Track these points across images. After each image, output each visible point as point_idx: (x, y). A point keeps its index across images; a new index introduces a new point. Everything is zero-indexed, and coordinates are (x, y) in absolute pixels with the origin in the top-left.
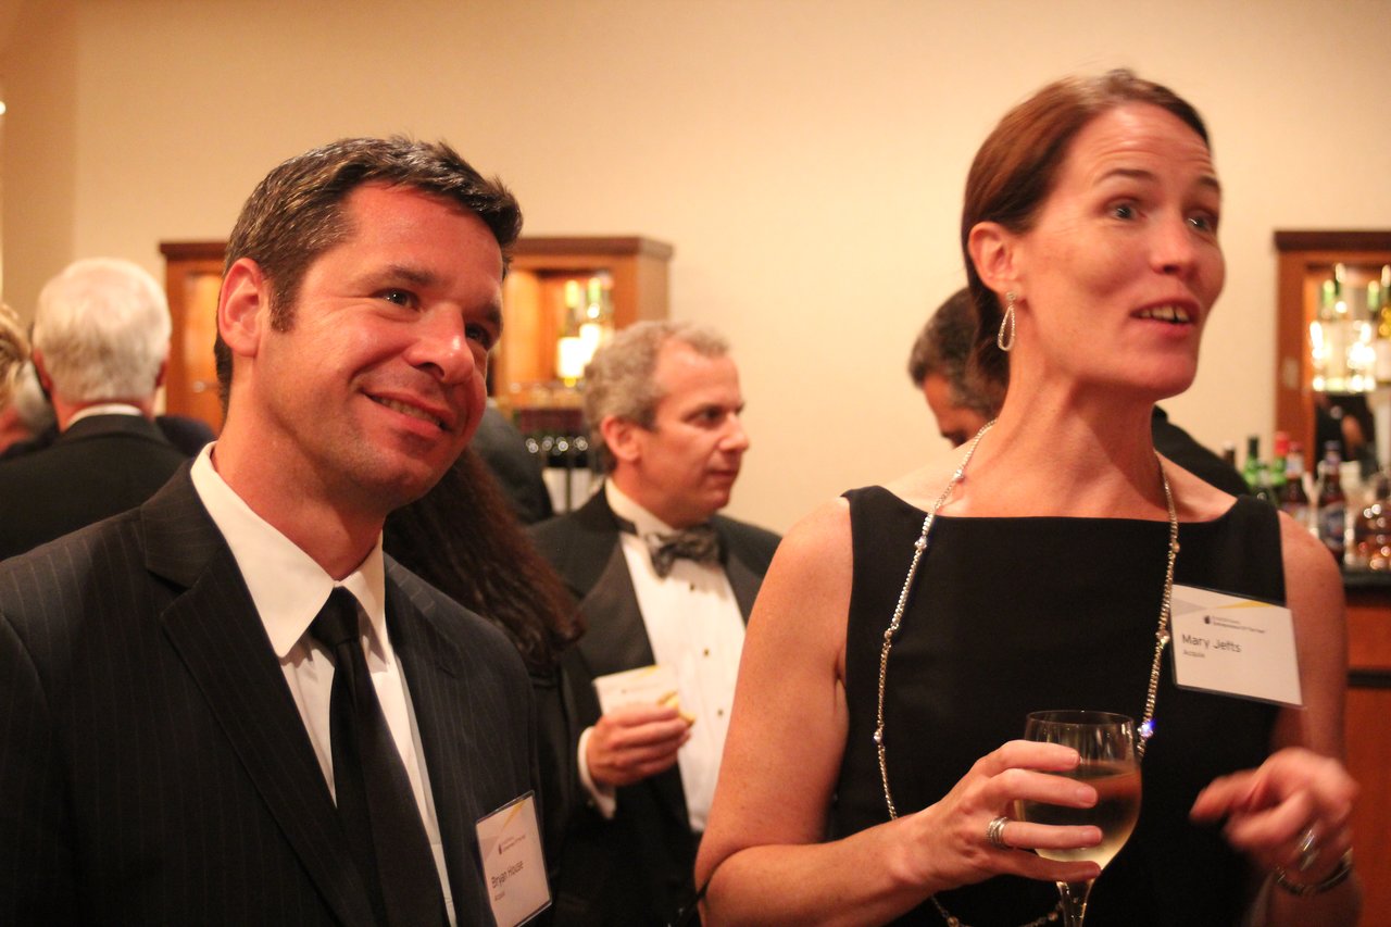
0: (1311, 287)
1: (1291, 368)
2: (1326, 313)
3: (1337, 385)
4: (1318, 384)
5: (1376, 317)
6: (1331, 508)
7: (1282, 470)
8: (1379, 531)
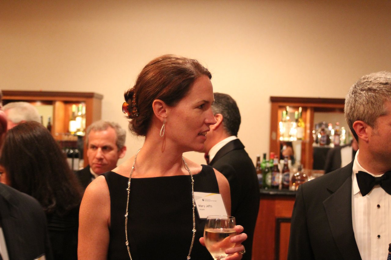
0: (280, 112)
1: (274, 134)
2: (284, 119)
3: (286, 139)
4: (281, 139)
5: (297, 121)
6: (286, 173)
7: (272, 163)
8: (299, 180)
